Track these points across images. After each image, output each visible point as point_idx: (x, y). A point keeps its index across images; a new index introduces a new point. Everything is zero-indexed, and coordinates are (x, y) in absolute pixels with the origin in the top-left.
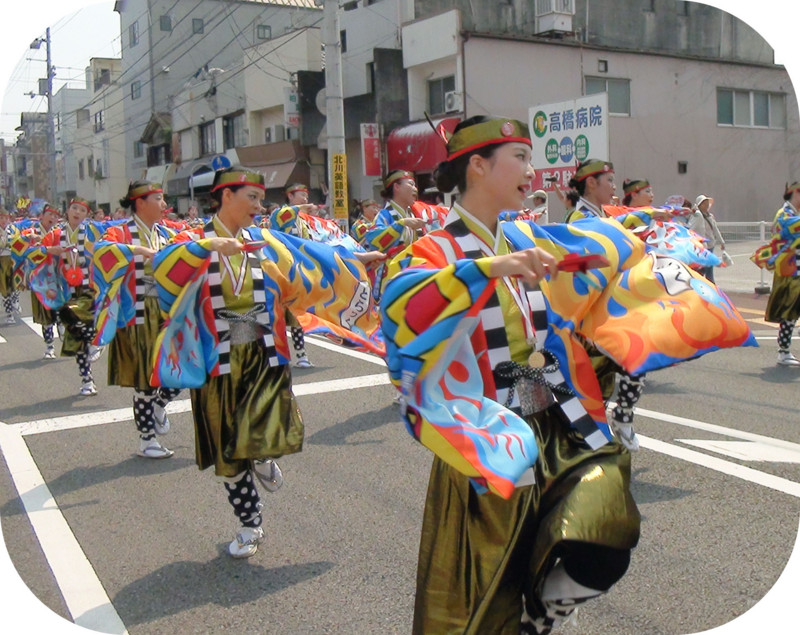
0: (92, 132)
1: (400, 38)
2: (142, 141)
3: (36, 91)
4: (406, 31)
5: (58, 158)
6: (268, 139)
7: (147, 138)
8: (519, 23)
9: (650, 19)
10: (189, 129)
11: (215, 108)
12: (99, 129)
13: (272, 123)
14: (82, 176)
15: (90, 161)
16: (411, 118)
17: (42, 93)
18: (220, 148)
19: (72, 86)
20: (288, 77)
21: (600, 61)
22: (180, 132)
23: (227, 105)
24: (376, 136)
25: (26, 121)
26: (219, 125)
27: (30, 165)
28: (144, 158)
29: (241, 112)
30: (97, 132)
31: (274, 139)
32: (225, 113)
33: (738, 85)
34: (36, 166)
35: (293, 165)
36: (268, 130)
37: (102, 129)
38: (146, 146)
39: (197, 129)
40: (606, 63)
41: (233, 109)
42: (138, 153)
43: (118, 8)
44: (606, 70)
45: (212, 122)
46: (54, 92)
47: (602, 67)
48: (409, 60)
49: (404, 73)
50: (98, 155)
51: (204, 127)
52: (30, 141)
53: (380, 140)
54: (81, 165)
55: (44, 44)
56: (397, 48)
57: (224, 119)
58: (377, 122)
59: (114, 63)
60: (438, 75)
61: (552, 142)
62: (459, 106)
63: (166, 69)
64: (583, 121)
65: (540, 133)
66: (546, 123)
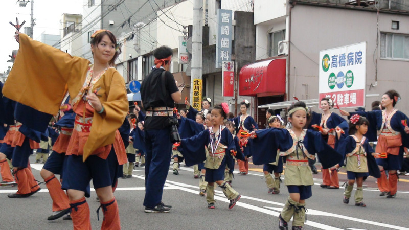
1: (252, 4)
16: (257, 58)
18: (140, 77)
21: (393, 22)
23: (146, 49)
24: (232, 70)
26: (140, 60)
31: (172, 71)
32: (144, 53)
40: (398, 23)
44: (398, 28)
45: (136, 59)
47: (395, 26)
48: (257, 20)
49: (254, 27)
51: (131, 62)
53: (234, 73)
56: (251, 11)
57: (145, 56)
58: (232, 60)
59: (78, 17)
60: (275, 30)
61: (332, 75)
62: (286, 51)
63: (112, 22)
64: (351, 61)
65: (325, 69)
66: (330, 62)
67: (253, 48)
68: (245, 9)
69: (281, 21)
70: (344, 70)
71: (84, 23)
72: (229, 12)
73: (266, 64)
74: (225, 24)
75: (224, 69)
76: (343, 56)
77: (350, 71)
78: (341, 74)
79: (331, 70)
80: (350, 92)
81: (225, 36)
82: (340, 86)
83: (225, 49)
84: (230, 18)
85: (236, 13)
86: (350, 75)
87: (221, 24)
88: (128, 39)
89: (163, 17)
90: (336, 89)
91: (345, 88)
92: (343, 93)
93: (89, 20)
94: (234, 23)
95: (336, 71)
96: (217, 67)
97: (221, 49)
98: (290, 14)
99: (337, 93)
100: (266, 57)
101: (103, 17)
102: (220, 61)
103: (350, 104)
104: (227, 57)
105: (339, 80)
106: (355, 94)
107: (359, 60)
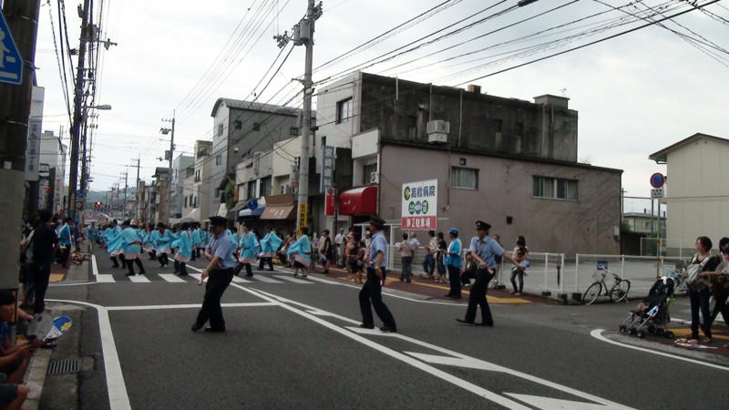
0: (193, 182)
1: (351, 142)
2: (219, 189)
3: (163, 157)
4: (355, 140)
5: (173, 195)
6: (282, 192)
7: (223, 187)
8: (419, 136)
9: (498, 136)
10: (242, 184)
11: (257, 174)
12: (197, 180)
13: (285, 184)
14: (186, 206)
15: (191, 198)
16: (354, 185)
17: (167, 158)
18: (257, 196)
19: (184, 155)
20: (293, 159)
21: (462, 159)
22: (239, 185)
23: (264, 173)
24: (334, 194)
25: (159, 172)
26: (258, 182)
27: (158, 197)
28: (219, 198)
29: (269, 177)
30: (196, 181)
31: (285, 193)
32: (261, 176)
33: (546, 175)
34: (161, 199)
35: (292, 207)
36: (283, 187)
37: (199, 180)
38: (221, 191)
39: (246, 185)
40: (465, 160)
41: (265, 175)
42: (217, 196)
43: (214, 114)
44: (465, 164)
45: (255, 181)
46: (174, 159)
47: (462, 162)
48: (355, 154)
49: (352, 161)
50: (195, 194)
51: (251, 183)
52: (159, 184)
53: (335, 197)
54: (186, 199)
55: (170, 132)
56: (349, 147)
57: (262, 179)
58: (335, 187)
59: (209, 144)
60: (369, 163)
61: (412, 203)
62: (377, 181)
63: (237, 149)
64: (426, 193)
65: (407, 198)
66: (410, 193)
67: (350, 177)
68: (345, 146)
69: (373, 157)
70: (421, 199)
71: (214, 151)
72: (332, 148)
73: (361, 190)
74: (328, 158)
75: (327, 194)
76: (420, 189)
77: (425, 201)
78: (418, 203)
79: (411, 199)
80: (425, 218)
81: (328, 167)
82: (418, 212)
83: (328, 178)
84: (332, 153)
85: (338, 149)
86: (425, 204)
87: (325, 158)
88: (248, 167)
89: (278, 151)
90: (415, 215)
91: (421, 214)
92: (420, 218)
93: (218, 148)
94: (336, 157)
95: (415, 200)
96: (321, 191)
97: (324, 177)
98: (380, 151)
99: (415, 218)
100: (361, 184)
101: (229, 147)
102: (324, 187)
103: (425, 227)
104: (330, 184)
105: (417, 208)
106: (429, 219)
107: (432, 193)
